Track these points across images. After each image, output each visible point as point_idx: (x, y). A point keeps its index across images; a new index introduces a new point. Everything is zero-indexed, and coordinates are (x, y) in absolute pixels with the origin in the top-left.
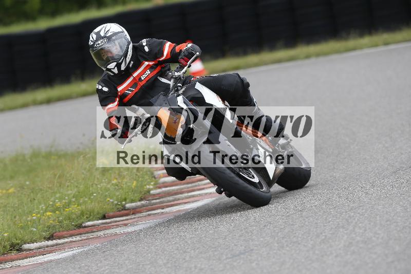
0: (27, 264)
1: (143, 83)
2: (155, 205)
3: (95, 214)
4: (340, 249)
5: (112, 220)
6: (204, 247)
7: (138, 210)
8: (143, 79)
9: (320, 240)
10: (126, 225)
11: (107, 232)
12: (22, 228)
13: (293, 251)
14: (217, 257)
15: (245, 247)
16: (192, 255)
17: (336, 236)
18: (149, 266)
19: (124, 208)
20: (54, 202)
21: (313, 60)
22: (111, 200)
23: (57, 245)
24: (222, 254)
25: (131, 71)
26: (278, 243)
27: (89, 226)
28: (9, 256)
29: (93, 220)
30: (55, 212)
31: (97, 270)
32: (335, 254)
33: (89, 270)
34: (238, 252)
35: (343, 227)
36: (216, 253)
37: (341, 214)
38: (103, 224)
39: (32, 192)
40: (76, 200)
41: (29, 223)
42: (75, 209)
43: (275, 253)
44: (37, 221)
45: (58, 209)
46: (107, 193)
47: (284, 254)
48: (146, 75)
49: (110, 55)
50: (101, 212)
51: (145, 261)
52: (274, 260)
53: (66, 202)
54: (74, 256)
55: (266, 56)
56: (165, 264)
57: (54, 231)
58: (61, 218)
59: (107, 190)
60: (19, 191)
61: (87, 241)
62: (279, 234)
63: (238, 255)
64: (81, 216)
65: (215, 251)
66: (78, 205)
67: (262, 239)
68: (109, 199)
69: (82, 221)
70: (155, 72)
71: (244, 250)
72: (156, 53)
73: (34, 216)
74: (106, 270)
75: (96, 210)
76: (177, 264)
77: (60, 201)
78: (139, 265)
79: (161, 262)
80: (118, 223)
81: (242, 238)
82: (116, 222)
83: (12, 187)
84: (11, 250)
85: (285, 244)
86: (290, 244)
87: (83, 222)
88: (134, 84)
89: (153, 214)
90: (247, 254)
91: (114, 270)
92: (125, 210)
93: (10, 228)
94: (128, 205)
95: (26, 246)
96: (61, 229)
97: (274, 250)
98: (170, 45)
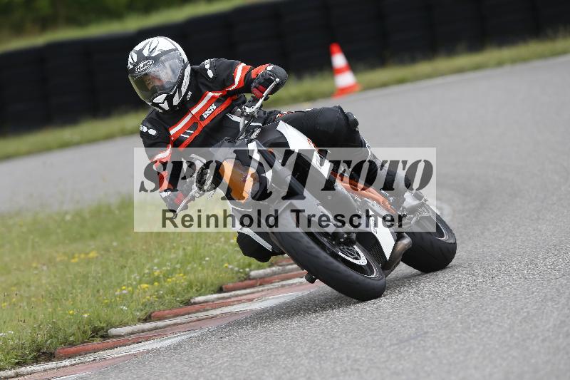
0: (116, 356)
1: (206, 122)
2: (291, 272)
3: (208, 285)
4: (548, 330)
5: (233, 293)
6: (359, 329)
7: (267, 279)
8: (205, 117)
9: (520, 318)
10: (251, 300)
11: (226, 310)
12: (108, 306)
13: (483, 334)
14: (378, 343)
15: (416, 329)
16: (343, 341)
17: (543, 312)
18: (284, 357)
19: (248, 278)
20: (151, 269)
21: (507, 69)
22: (230, 267)
23: (156, 328)
24: (384, 339)
25: (188, 105)
26: (461, 323)
27: (200, 303)
28: (90, 346)
29: (205, 294)
30: (153, 284)
31: (212, 362)
32: (541, 338)
33: (201, 363)
34: (406, 336)
35: (552, 299)
36: (376, 338)
37: (549, 280)
38: (219, 299)
39: (122, 256)
40: (181, 267)
41: (118, 299)
42: (180, 279)
43: (458, 337)
44: (129, 296)
45: (157, 279)
46: (224, 257)
47: (471, 337)
48: (210, 112)
49: (157, 83)
50: (217, 282)
51: (278, 350)
52: (456, 346)
53: (167, 270)
54: (180, 345)
55: (442, 63)
56: (306, 354)
57: (152, 310)
58: (161, 292)
59: (224, 252)
60: (102, 255)
61: (197, 323)
62: (463, 310)
63: (407, 341)
64: (189, 289)
65: (375, 335)
66: (185, 274)
67: (439, 318)
68: (226, 265)
69: (190, 295)
70: (223, 107)
71: (416, 333)
72: (224, 80)
73: (124, 290)
74: (224, 363)
75: (209, 281)
76: (322, 354)
77: (159, 268)
78: (270, 356)
79: (300, 351)
80: (240, 298)
81: (412, 317)
82: (237, 296)
83: (93, 249)
84: (93, 337)
85: (472, 324)
86: (479, 324)
87: (191, 298)
88: (193, 124)
89: (289, 285)
90: (419, 338)
91: (235, 363)
92: (250, 279)
93: (90, 307)
94: (253, 273)
95: (113, 331)
96: (161, 307)
97: (457, 332)
98: (244, 68)
